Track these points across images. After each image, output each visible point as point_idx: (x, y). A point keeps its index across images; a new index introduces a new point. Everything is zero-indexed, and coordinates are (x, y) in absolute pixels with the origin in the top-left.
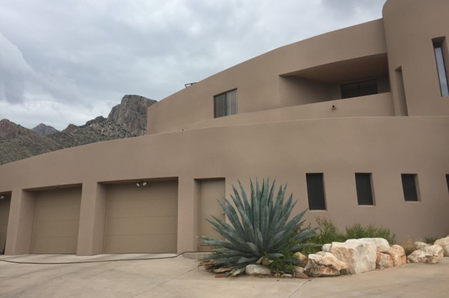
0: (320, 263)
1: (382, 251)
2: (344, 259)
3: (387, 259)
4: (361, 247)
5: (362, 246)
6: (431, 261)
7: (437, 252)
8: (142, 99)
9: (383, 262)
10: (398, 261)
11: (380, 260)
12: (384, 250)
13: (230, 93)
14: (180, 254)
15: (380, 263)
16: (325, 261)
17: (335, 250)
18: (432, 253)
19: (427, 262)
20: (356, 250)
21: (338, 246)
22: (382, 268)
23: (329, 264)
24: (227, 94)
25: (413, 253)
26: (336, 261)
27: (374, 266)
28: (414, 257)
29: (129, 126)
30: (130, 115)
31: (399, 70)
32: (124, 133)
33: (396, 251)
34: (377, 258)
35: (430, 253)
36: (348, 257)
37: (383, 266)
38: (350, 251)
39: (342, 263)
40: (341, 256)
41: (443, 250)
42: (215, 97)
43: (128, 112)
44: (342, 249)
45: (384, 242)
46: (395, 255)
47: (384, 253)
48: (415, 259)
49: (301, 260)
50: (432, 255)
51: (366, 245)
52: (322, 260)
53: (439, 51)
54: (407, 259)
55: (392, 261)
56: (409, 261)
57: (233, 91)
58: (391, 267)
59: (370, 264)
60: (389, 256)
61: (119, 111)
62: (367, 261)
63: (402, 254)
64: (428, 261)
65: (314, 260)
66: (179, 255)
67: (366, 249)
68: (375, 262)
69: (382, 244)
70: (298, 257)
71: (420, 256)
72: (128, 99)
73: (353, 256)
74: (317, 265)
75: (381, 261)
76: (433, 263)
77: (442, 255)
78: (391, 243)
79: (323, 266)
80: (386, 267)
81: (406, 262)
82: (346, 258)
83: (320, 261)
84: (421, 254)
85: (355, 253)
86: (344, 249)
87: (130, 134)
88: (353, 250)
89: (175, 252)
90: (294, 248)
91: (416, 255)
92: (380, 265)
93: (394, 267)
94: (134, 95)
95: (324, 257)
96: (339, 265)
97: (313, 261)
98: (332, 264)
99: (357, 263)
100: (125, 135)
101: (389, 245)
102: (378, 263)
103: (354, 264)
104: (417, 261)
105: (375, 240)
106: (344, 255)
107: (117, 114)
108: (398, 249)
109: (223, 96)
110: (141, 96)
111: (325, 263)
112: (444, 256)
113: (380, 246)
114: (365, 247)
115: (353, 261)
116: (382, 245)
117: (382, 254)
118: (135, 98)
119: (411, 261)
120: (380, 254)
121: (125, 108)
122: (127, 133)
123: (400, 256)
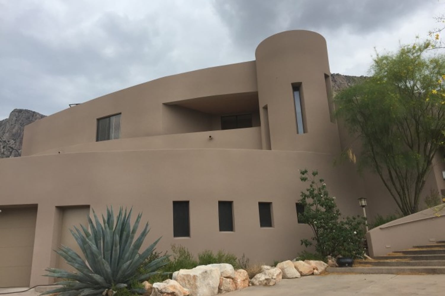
0: (163, 291)
1: (226, 276)
2: (189, 286)
3: (229, 284)
4: (206, 274)
5: (206, 272)
6: (269, 283)
7: (275, 275)
8: (35, 115)
9: (225, 287)
10: (240, 285)
11: (222, 284)
12: (227, 275)
13: (114, 117)
14: (32, 288)
15: (222, 288)
16: (168, 289)
17: (181, 277)
18: (271, 276)
19: (266, 285)
20: (200, 276)
21: (184, 274)
22: (224, 292)
23: (171, 292)
24: (111, 118)
25: (256, 277)
26: (179, 289)
27: (216, 291)
28: (256, 280)
29: (18, 144)
30: (19, 131)
31: (266, 108)
32: (11, 150)
33: (239, 275)
34: (220, 283)
35: (269, 276)
36: (192, 283)
37: (225, 290)
38: (195, 277)
39: (185, 289)
40: (186, 283)
41: (282, 274)
42: (98, 120)
43: (16, 128)
44: (188, 276)
45: (228, 268)
46: (238, 279)
47: (227, 278)
48: (256, 282)
49: (146, 289)
50: (270, 278)
51: (211, 271)
52: (165, 288)
53: (297, 93)
54: (249, 282)
55: (234, 286)
56: (251, 284)
57: (118, 116)
58: (233, 291)
59: (212, 289)
60: (231, 280)
61: (6, 126)
62: (210, 286)
63: (244, 278)
64: (267, 283)
65: (157, 288)
66: (30, 289)
67: (210, 275)
68: (218, 287)
69: (226, 269)
70: (144, 286)
71: (261, 279)
72: (18, 114)
73: (196, 283)
74: (160, 293)
75: (224, 285)
76: (270, 286)
77: (281, 277)
78: (236, 268)
79: (165, 294)
80: (228, 291)
81: (248, 286)
82: (190, 284)
83: (163, 289)
84: (261, 277)
85: (198, 279)
86: (189, 276)
87: (18, 152)
88: (197, 276)
89: (28, 286)
90: (143, 277)
91: (257, 278)
92: (221, 290)
93: (236, 291)
94: (25, 110)
95: (168, 285)
96: (181, 292)
97: (156, 290)
98: (174, 291)
99: (199, 289)
100: (11, 152)
101: (234, 269)
102: (220, 288)
103: (197, 290)
104: (258, 284)
105: (221, 265)
106: (189, 281)
107: (4, 129)
108: (242, 273)
109: (108, 119)
110: (33, 111)
111: (168, 291)
112: (283, 278)
113: (224, 271)
114: (209, 273)
115: (196, 287)
116: (225, 271)
117: (224, 278)
118: (27, 112)
119: (253, 284)
120: (223, 279)
121: (14, 123)
122: (13, 151)
123: (243, 279)
